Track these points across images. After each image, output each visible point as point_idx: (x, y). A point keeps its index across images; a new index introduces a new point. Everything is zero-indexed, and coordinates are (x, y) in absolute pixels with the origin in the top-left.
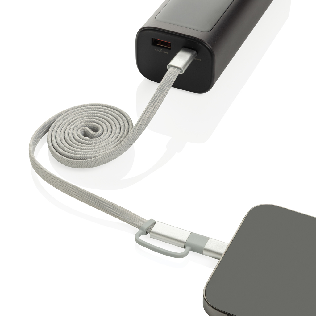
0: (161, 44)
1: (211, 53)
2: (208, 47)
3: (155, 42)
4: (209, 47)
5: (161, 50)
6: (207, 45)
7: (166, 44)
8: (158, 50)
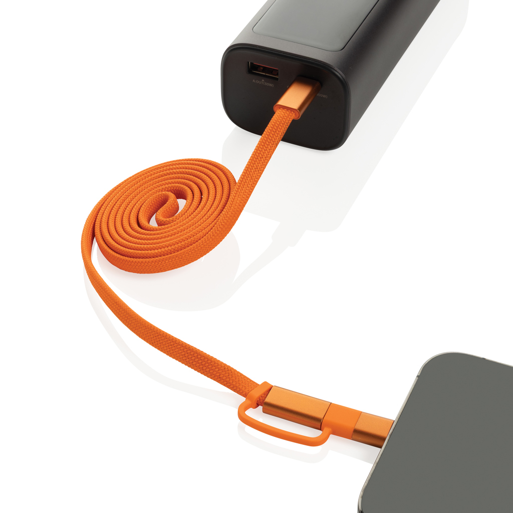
0: (263, 71)
1: (345, 87)
2: (339, 75)
3: (253, 69)
4: (341, 75)
5: (263, 81)
6: (338, 72)
7: (271, 71)
8: (258, 82)
